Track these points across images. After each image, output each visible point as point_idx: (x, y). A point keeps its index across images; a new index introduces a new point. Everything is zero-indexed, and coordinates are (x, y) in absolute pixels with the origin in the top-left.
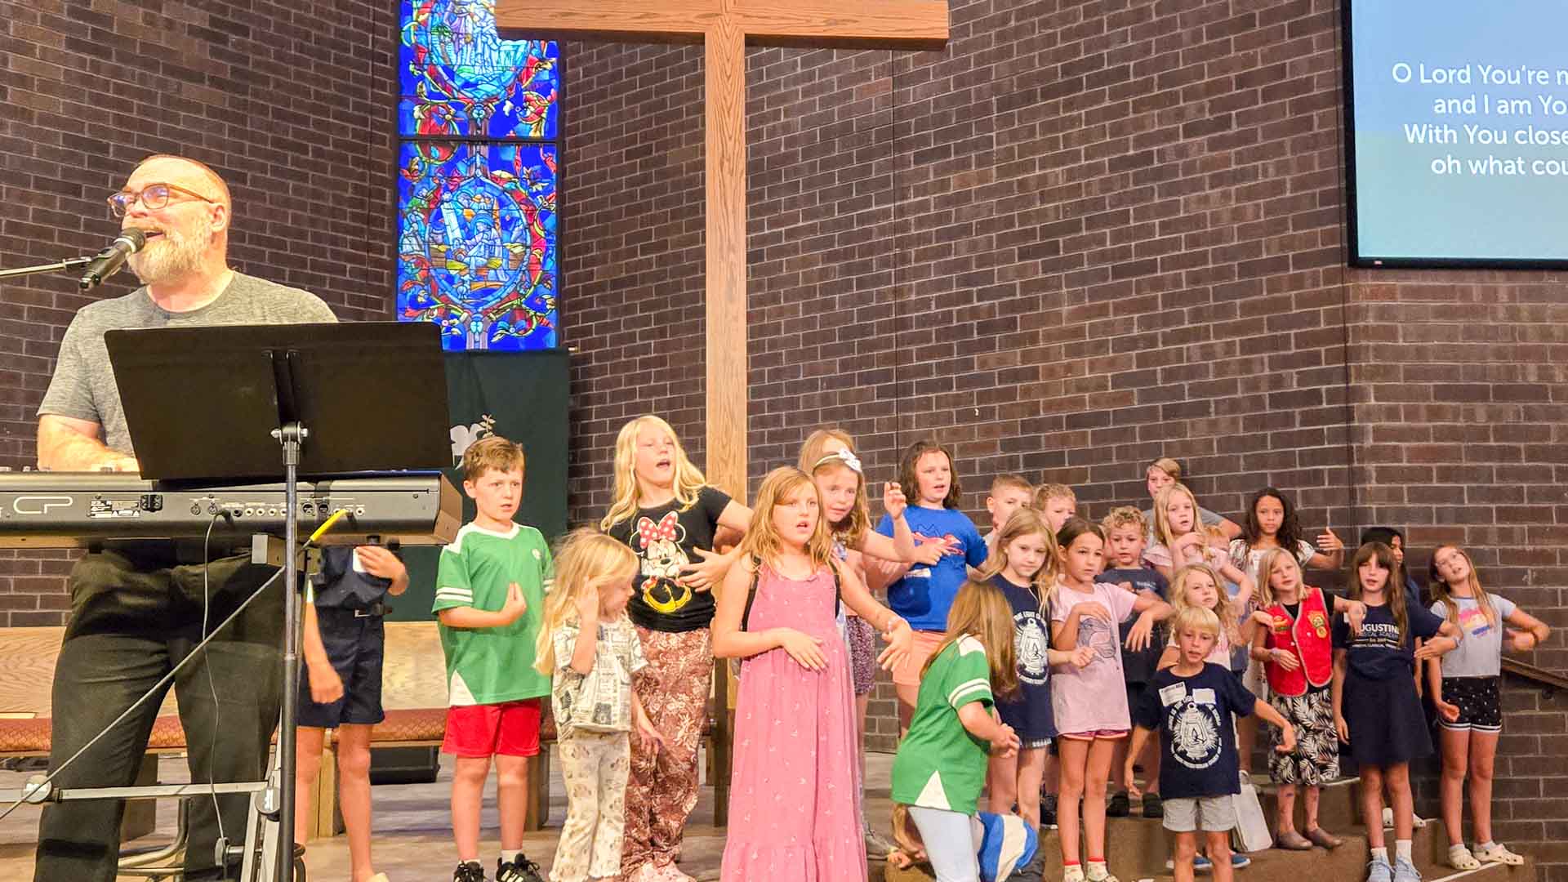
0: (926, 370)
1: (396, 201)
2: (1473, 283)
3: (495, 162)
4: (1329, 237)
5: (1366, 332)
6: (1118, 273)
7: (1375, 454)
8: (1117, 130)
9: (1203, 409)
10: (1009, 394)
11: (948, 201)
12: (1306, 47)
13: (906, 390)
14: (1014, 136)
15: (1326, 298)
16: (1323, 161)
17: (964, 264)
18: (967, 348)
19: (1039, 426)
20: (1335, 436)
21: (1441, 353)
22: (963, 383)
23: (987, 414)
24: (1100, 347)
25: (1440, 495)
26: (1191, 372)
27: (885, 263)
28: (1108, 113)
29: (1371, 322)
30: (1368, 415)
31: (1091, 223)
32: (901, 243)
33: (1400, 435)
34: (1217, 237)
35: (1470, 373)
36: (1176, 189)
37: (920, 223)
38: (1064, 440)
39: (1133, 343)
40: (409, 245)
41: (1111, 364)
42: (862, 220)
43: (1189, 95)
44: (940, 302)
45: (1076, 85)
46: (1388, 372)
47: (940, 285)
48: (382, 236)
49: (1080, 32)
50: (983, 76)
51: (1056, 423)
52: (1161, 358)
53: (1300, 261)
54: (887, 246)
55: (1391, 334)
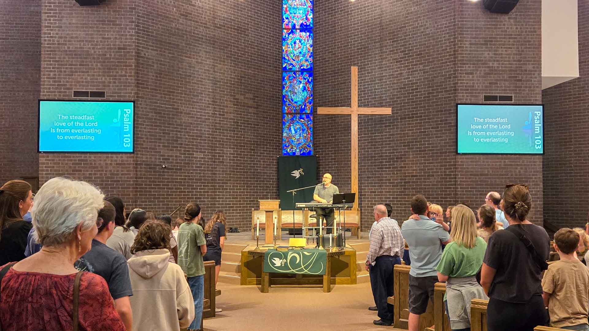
0: (386, 165)
1: (282, 126)
2: (477, 157)
3: (301, 118)
4: (453, 149)
5: (459, 165)
6: (420, 151)
7: (460, 185)
8: (420, 126)
9: (433, 176)
10: (401, 170)
11: (390, 135)
12: (451, 117)
13: (382, 168)
14: (403, 125)
15: (453, 159)
16: (453, 136)
17: (393, 147)
18: (394, 162)
19: (406, 176)
20: (454, 181)
21: (472, 168)
22: (393, 168)
23: (397, 174)
24: (417, 163)
25: (470, 191)
26: (432, 169)
27: (379, 145)
28: (419, 123)
29: (460, 163)
30: (459, 178)
31: (416, 142)
32: (382, 141)
33: (464, 182)
34: (437, 147)
35: (476, 172)
36: (430, 138)
37: (385, 138)
38: (410, 179)
39: (422, 163)
40: (285, 135)
41: (419, 167)
42: (375, 136)
43: (432, 122)
44: (389, 153)
45: (413, 117)
46: (462, 171)
47: (389, 150)
48: (280, 133)
49: (415, 108)
50: (397, 113)
51: (409, 176)
52: (427, 166)
53: (449, 152)
54: (380, 142)
55: (463, 165)
